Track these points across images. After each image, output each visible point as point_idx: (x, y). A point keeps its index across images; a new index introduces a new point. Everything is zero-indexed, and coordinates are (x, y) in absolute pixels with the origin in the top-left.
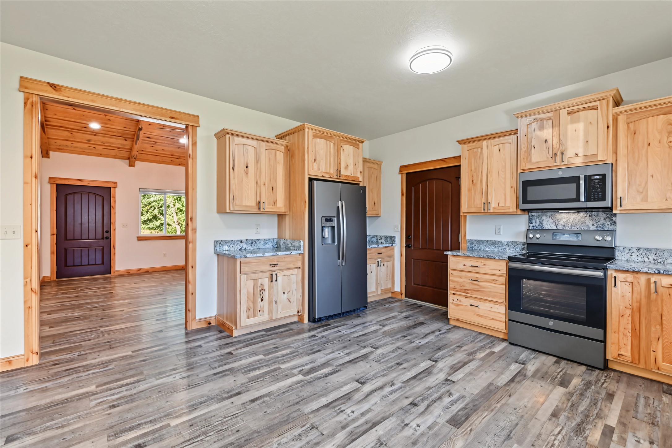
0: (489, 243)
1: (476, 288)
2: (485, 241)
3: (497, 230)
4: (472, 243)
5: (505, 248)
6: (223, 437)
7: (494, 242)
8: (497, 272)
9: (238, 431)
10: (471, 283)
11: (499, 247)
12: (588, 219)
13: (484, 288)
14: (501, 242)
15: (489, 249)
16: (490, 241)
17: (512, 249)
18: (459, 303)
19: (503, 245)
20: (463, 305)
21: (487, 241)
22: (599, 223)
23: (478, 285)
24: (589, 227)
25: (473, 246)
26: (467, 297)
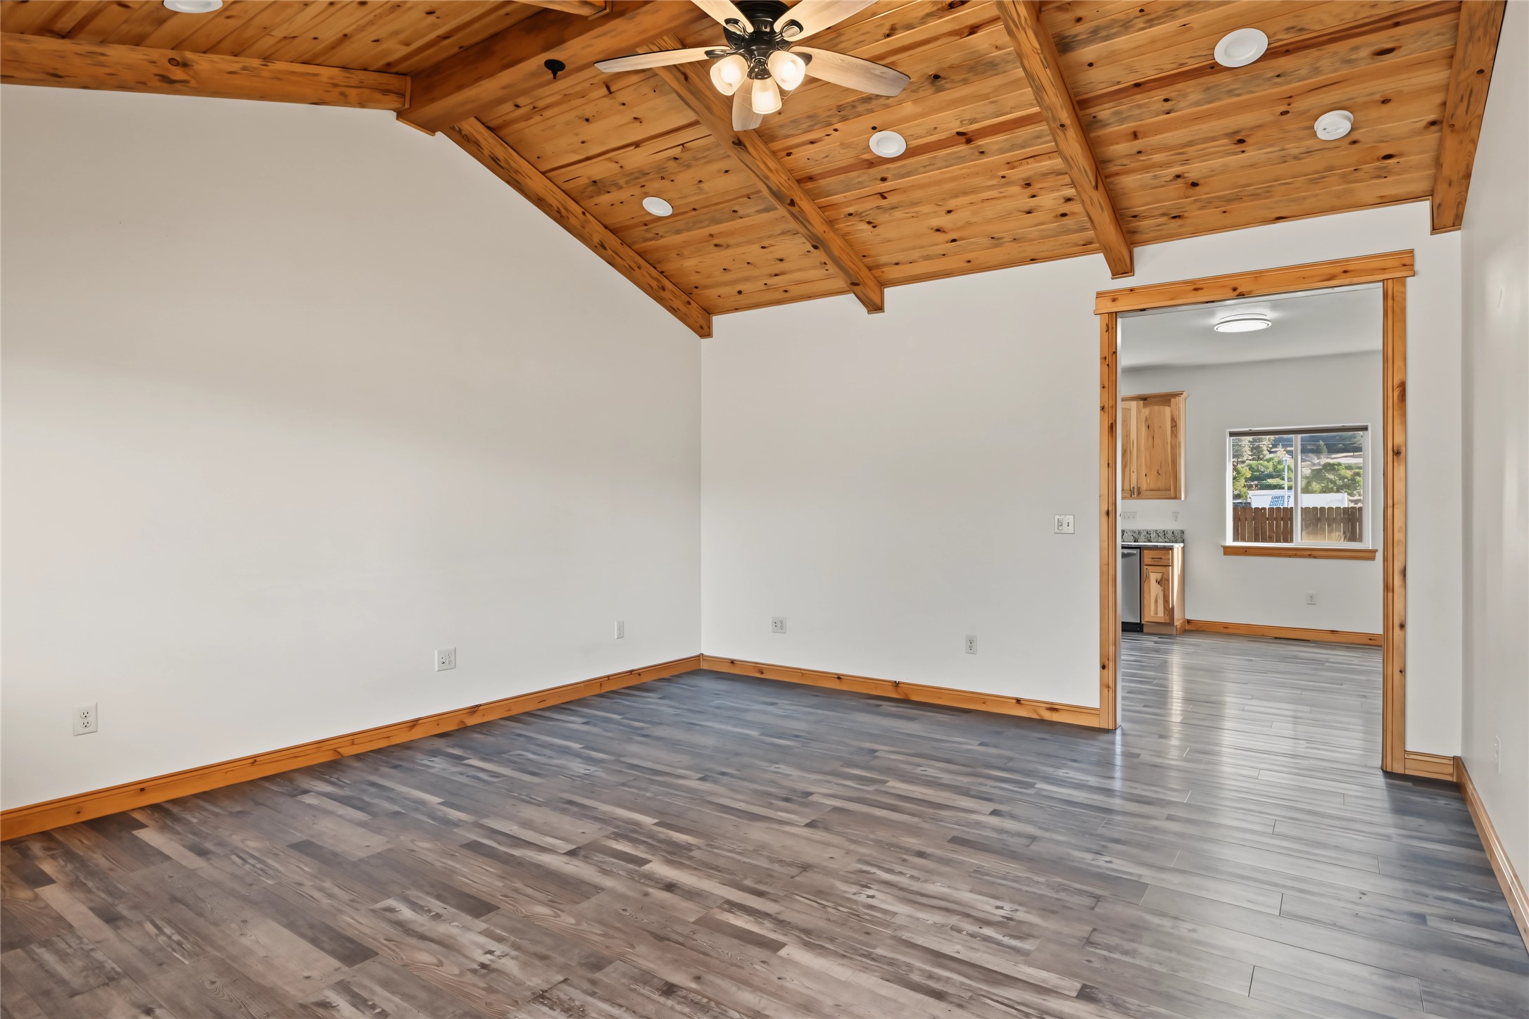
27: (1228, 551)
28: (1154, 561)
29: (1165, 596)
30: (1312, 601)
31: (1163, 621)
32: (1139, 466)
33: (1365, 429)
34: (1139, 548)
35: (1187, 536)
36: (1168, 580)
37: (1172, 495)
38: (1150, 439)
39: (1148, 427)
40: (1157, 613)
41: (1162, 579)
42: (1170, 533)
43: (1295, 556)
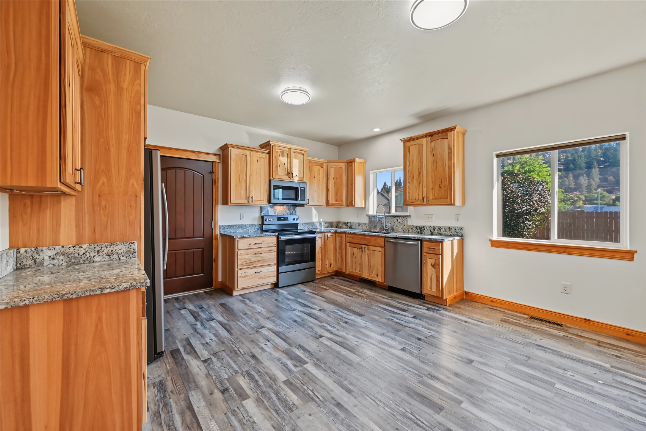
0: (237, 226)
1: (259, 259)
2: (234, 225)
3: (242, 217)
4: (225, 228)
5: (248, 230)
6: (403, 401)
7: (241, 226)
8: (272, 245)
9: (393, 393)
10: (255, 256)
11: (244, 229)
12: (287, 209)
13: (264, 257)
14: (245, 225)
15: (237, 231)
16: (238, 225)
17: (252, 229)
18: (246, 275)
19: (247, 227)
20: (249, 275)
21: (236, 225)
22: (291, 212)
23: (260, 257)
24: (287, 213)
25: (225, 230)
26: (252, 268)
27: (495, 244)
28: (430, 250)
29: (437, 277)
30: (566, 290)
31: (435, 295)
32: (428, 182)
33: (623, 138)
34: (421, 241)
35: (465, 232)
36: (439, 265)
37: (449, 203)
38: (435, 163)
39: (434, 155)
40: (431, 288)
41: (435, 264)
42: (453, 229)
43: (550, 251)
